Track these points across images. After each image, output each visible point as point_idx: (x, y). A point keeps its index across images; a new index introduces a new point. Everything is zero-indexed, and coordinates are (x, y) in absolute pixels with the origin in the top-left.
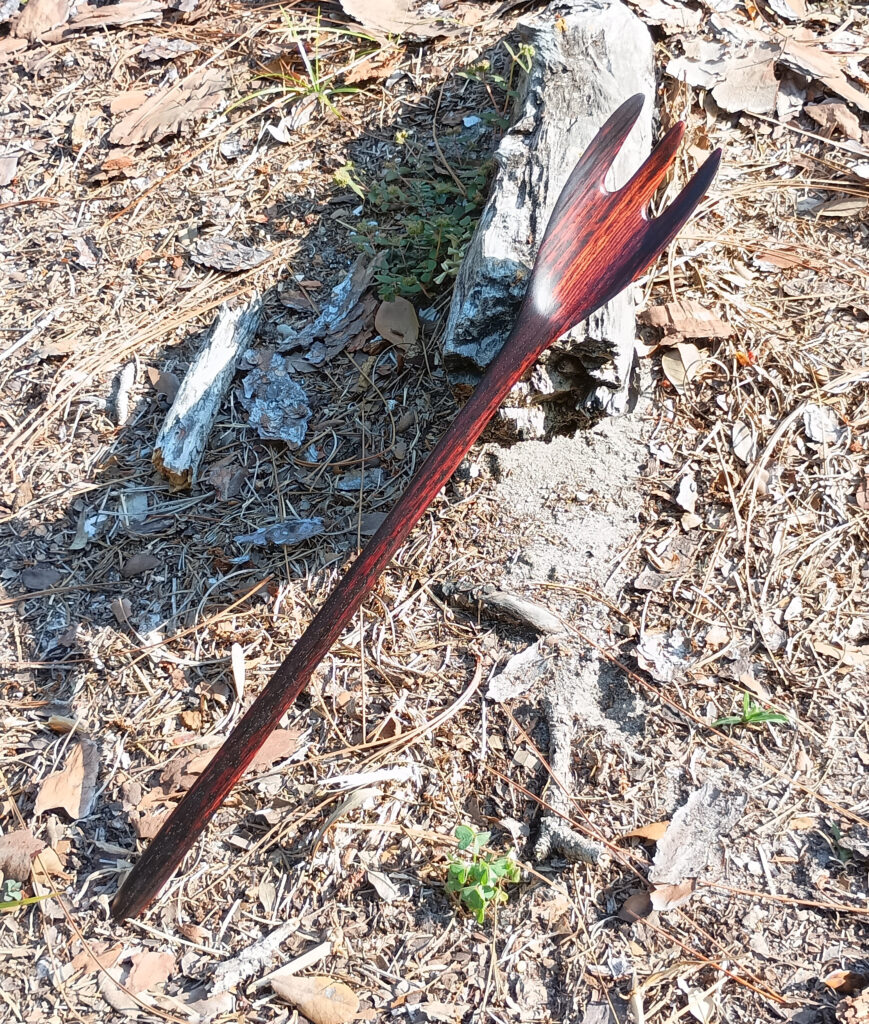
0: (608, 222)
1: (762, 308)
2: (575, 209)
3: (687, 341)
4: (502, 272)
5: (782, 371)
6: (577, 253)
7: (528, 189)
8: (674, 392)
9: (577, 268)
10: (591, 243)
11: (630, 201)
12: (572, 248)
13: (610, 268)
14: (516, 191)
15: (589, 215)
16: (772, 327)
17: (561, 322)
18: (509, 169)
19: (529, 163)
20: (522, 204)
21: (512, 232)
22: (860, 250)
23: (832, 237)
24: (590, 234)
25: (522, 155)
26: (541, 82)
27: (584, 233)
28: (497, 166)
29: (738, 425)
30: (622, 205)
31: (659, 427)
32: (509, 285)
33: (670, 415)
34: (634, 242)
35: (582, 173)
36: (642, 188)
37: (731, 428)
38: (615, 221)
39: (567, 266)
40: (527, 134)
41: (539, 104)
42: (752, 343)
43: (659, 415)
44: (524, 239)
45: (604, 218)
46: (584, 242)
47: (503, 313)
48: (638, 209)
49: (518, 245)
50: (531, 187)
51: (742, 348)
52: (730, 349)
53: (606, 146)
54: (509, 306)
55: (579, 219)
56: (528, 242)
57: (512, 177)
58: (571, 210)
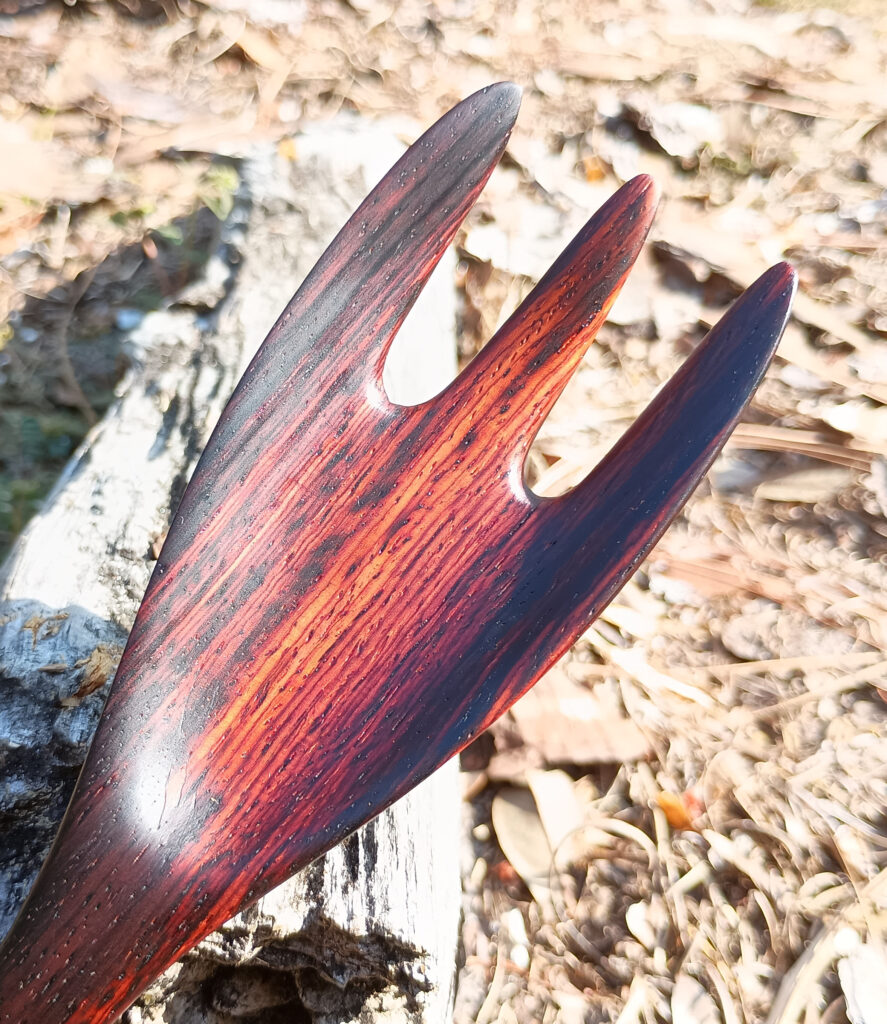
0: (394, 507)
1: (688, 683)
2: (281, 456)
3: (549, 766)
4: (45, 655)
5: (764, 840)
6: (281, 614)
7: (182, 417)
8: (524, 893)
9: (282, 666)
10: (334, 578)
11: (470, 439)
12: (270, 592)
13: (400, 669)
14: (157, 421)
15: (327, 484)
16: (716, 727)
17: (217, 875)
18: (148, 374)
19: (196, 362)
20: (161, 449)
21: (109, 526)
22: (857, 566)
23: (795, 539)
24: (332, 545)
25: (181, 345)
26: (243, 228)
27: (308, 540)
28: (123, 366)
29: (686, 987)
30: (443, 451)
31: (496, 988)
32: (58, 705)
33: (520, 957)
34: (485, 578)
35: (304, 337)
36: (510, 392)
37: (668, 996)
38: (417, 505)
39: (246, 655)
40: (204, 312)
41: (235, 261)
42: (688, 770)
43: (494, 954)
44: (140, 547)
45: (381, 492)
46: (308, 576)
47: (27, 805)
48: (497, 466)
49: (118, 563)
50: (192, 412)
51: (667, 781)
52: (641, 785)
53: (390, 253)
54: (53, 780)
55: (294, 492)
56: (150, 556)
57: (152, 390)
58: (264, 461)
